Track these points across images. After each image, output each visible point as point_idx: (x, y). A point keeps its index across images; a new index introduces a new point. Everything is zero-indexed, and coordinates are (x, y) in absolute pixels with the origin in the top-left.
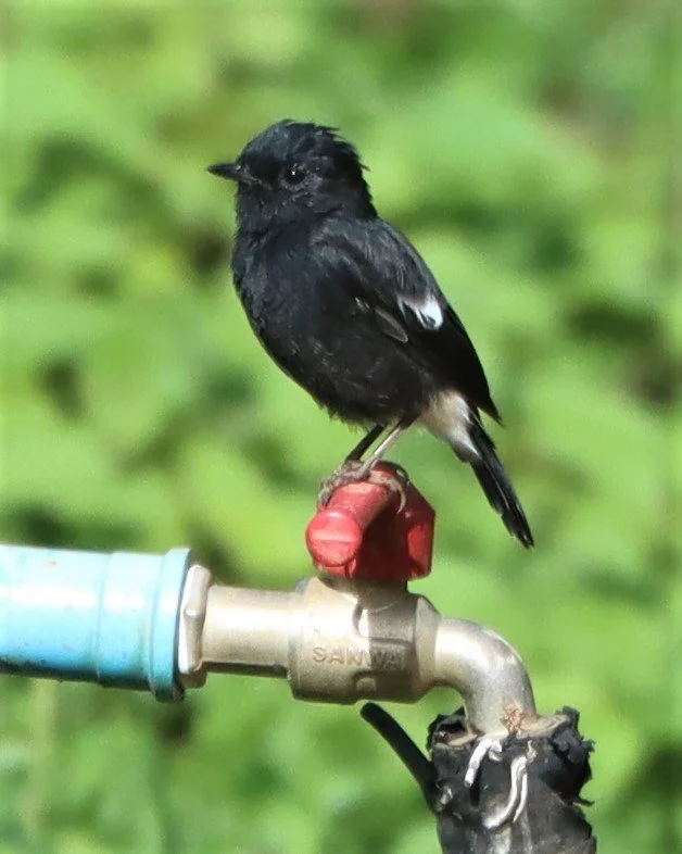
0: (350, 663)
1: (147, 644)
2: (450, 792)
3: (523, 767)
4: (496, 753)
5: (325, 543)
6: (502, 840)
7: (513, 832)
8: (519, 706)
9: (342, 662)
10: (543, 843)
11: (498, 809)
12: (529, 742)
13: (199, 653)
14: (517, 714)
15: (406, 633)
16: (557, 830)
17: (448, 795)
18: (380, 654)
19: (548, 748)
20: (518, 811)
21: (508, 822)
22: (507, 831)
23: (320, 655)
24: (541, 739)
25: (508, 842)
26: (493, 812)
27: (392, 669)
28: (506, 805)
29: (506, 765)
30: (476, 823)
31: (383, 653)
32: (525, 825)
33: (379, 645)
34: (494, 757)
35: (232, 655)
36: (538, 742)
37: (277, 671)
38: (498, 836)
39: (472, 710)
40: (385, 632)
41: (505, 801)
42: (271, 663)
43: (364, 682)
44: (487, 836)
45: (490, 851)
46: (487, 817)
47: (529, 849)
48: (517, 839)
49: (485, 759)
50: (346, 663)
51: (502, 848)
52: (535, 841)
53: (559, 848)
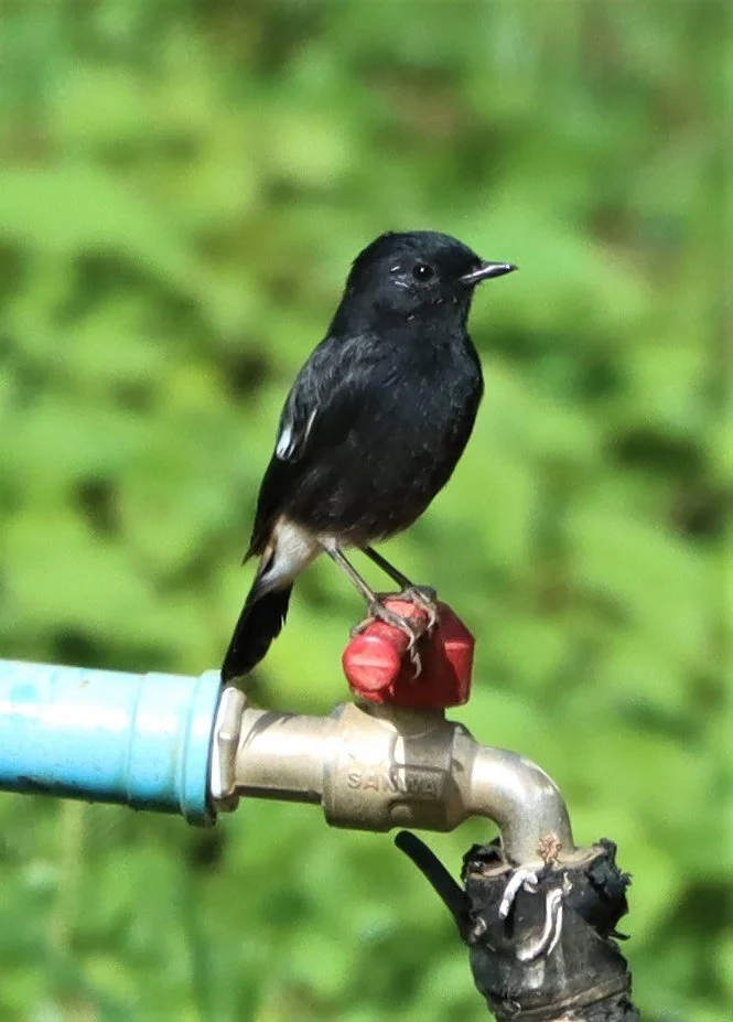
0: (385, 790)
1: (179, 768)
2: (484, 923)
3: (559, 899)
4: (531, 885)
5: (362, 668)
6: (536, 973)
7: (547, 964)
8: (555, 837)
9: (377, 789)
10: (576, 977)
11: (532, 941)
12: (565, 875)
13: (231, 777)
14: (554, 844)
15: (443, 761)
16: (593, 964)
17: (482, 927)
18: (415, 781)
19: (584, 881)
20: (553, 944)
21: (541, 955)
22: (541, 965)
23: (355, 781)
24: (577, 871)
25: (541, 974)
26: (528, 946)
27: (427, 798)
28: (541, 938)
29: (540, 898)
30: (510, 955)
31: (419, 780)
32: (559, 959)
33: (415, 773)
34: (529, 889)
35: (266, 778)
36: (574, 874)
37: (311, 797)
38: (531, 969)
39: (508, 840)
40: (420, 760)
41: (539, 934)
42: (305, 789)
43: (399, 809)
44: (521, 969)
45: (524, 983)
46: (521, 949)
47: (563, 982)
48: (551, 972)
49: (521, 890)
50: (381, 790)
51: (535, 982)
52: (569, 975)
53: (593, 983)
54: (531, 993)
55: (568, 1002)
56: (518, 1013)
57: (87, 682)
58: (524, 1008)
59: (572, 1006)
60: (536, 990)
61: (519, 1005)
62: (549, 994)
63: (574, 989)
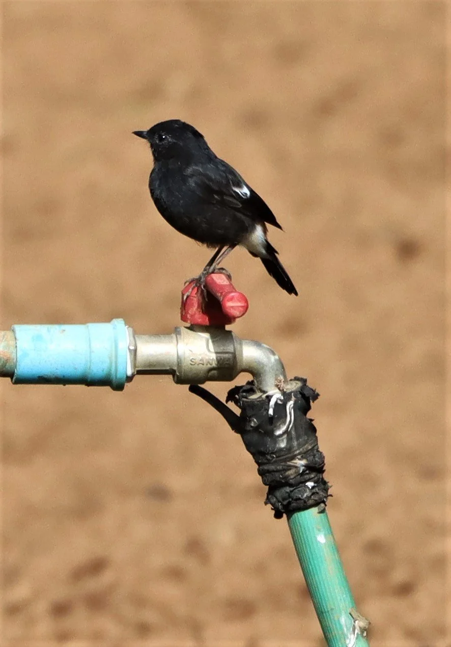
0: (207, 365)
1: (114, 365)
2: (255, 420)
3: (292, 406)
4: (280, 400)
5: (232, 307)
6: (283, 440)
7: (288, 436)
8: (281, 378)
9: (203, 364)
10: (301, 440)
11: (281, 426)
12: (292, 394)
13: (134, 366)
14: (282, 381)
15: (230, 348)
16: (306, 434)
17: (254, 422)
18: (221, 359)
19: (299, 396)
20: (291, 426)
21: (286, 432)
22: (285, 436)
23: (193, 362)
24: (297, 392)
25: (285, 441)
26: (279, 428)
27: (227, 366)
28: (285, 424)
29: (284, 405)
30: (271, 434)
31: (223, 358)
32: (293, 433)
33: (220, 355)
34: (279, 402)
35: (150, 365)
36: (295, 393)
37: (171, 372)
38: (280, 439)
39: (260, 382)
40: (221, 349)
41: (284, 423)
42: (168, 368)
43: (213, 372)
44: (276, 439)
45: (277, 446)
46: (276, 430)
47: (295, 443)
48: (290, 439)
49: (276, 403)
50: (205, 364)
51: (283, 445)
52: (297, 440)
53: (306, 442)
54: (281, 450)
55: (298, 452)
56: (274, 460)
57: (64, 331)
58: (277, 457)
59: (299, 454)
60: (284, 448)
61: (275, 456)
62: (289, 449)
63: (300, 446)
